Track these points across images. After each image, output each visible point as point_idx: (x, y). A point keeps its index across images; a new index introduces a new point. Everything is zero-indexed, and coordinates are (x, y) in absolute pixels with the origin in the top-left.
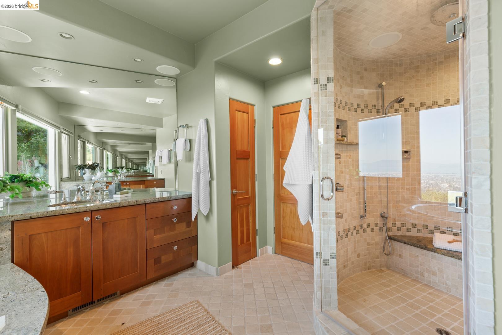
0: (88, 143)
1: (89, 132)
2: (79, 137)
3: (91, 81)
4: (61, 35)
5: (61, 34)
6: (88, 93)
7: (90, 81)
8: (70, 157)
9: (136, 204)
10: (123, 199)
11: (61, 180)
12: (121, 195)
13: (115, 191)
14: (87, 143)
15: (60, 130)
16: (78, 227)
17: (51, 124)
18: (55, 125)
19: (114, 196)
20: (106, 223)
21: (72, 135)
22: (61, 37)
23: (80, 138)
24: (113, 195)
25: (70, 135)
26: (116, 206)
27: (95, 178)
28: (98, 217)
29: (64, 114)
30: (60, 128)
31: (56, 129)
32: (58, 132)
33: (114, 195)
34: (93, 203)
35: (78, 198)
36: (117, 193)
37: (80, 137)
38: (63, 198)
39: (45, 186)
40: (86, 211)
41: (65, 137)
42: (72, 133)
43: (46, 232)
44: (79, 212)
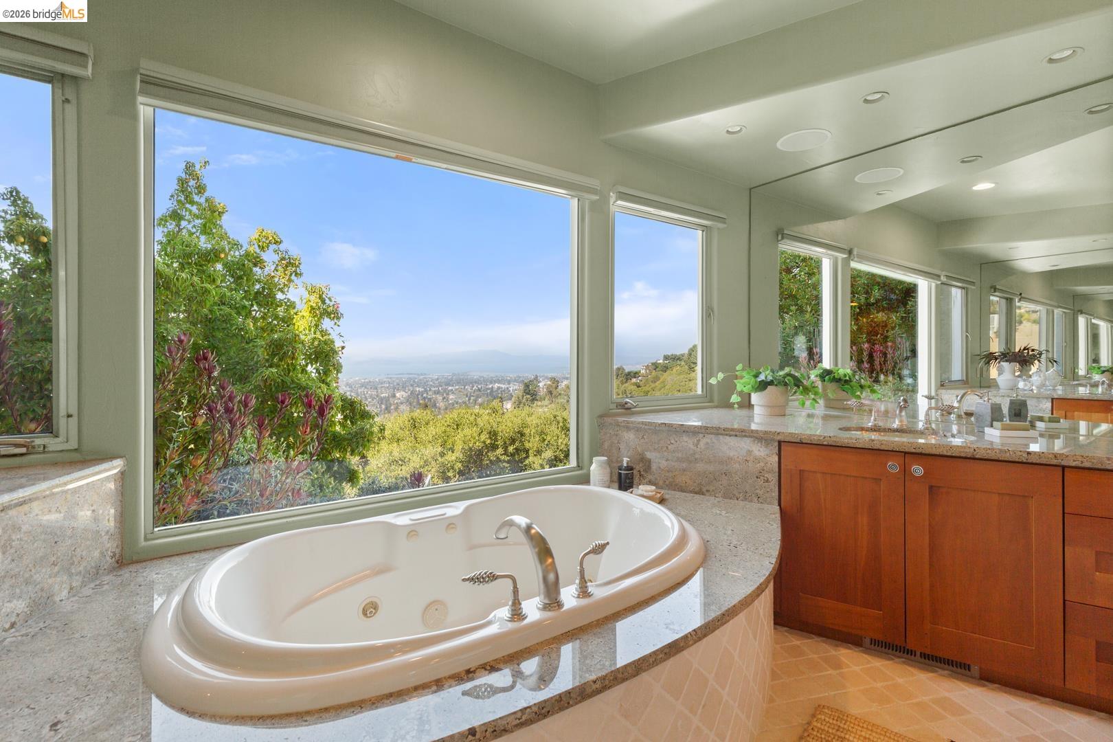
0: (1020, 300)
1: (1025, 274)
2: (993, 290)
3: (965, 160)
4: (866, 101)
5: (865, 99)
6: (993, 185)
7: (963, 162)
8: (967, 336)
9: (1025, 461)
10: (1009, 441)
11: (942, 385)
12: (1003, 429)
13: (989, 419)
14: (1017, 300)
15: (940, 280)
16: (877, 480)
17: (918, 270)
18: (926, 272)
19: (988, 430)
20: (939, 487)
21: (973, 287)
22: (869, 105)
23: (995, 292)
24: (984, 427)
25: (967, 288)
26: (963, 455)
27: (1026, 385)
28: (918, 470)
29: (949, 246)
30: (939, 276)
31: (932, 280)
32: (937, 286)
33: (986, 428)
34: (926, 438)
35: (901, 421)
36: (995, 423)
37: (995, 290)
38: (872, 418)
39: (871, 392)
40: (893, 451)
41: (957, 294)
42: (973, 283)
43: (823, 473)
44: (877, 448)
